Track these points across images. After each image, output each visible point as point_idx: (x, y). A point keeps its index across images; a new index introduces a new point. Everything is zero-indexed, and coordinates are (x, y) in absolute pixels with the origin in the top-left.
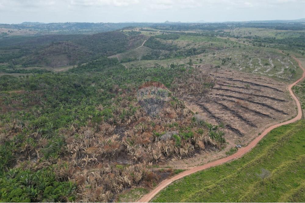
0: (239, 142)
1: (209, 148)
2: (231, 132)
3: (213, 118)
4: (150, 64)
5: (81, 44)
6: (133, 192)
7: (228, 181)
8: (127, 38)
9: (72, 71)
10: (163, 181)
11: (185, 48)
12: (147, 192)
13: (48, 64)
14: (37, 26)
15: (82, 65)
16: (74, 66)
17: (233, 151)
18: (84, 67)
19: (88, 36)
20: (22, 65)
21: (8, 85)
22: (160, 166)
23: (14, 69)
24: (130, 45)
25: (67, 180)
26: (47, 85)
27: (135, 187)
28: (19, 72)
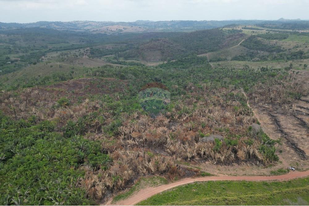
0: (297, 164)
1: (253, 162)
2: (292, 151)
3: (279, 133)
4: (239, 65)
5: (176, 42)
6: (154, 179)
7: (254, 199)
8: (223, 37)
9: (161, 66)
10: (186, 178)
11: (290, 50)
12: (166, 183)
13: (144, 59)
14: (147, 24)
15: (171, 61)
16: (164, 62)
17: (281, 172)
18: (173, 64)
19: (186, 34)
20: (124, 58)
21: (105, 73)
22: (191, 165)
23: (118, 61)
24: (224, 44)
25: (107, 153)
26: (133, 77)
27: (158, 175)
28: (120, 64)
